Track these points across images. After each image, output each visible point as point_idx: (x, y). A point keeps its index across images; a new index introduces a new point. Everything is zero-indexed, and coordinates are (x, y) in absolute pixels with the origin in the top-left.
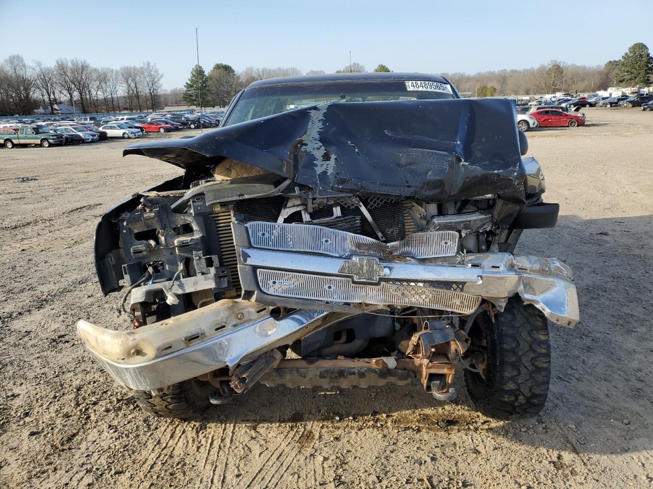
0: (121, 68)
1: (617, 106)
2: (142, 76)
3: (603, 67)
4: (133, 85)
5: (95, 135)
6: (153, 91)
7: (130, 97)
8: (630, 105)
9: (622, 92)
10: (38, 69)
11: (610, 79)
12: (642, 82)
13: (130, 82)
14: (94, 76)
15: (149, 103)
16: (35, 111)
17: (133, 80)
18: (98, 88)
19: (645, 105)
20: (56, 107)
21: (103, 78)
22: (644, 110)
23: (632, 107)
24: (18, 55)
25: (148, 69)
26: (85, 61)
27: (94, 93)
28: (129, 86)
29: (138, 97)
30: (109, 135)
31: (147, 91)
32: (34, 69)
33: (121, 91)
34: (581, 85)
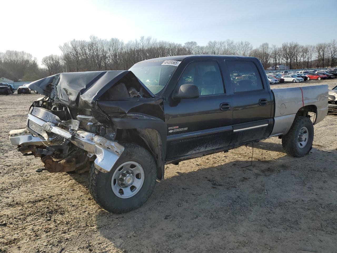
0: (317, 45)
2: (329, 48)
4: (322, 53)
5: (277, 80)
6: (334, 56)
7: (319, 60)
10: (273, 49)
13: (320, 51)
14: (301, 50)
15: (330, 63)
16: (267, 68)
17: (323, 51)
18: (302, 56)
20: (278, 66)
21: (305, 51)
24: (267, 43)
25: (333, 44)
26: (297, 43)
27: (299, 58)
28: (319, 53)
29: (323, 60)
30: (285, 81)
31: (330, 55)
32: (272, 49)
33: (314, 57)
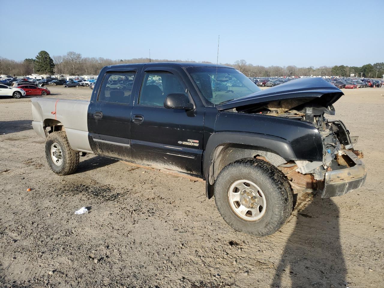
1: (47, 84)
3: (23, 62)
8: (55, 84)
9: (42, 77)
11: (30, 69)
12: (49, 72)
19: (65, 84)
22: (65, 87)
23: (56, 85)
34: (16, 71)
